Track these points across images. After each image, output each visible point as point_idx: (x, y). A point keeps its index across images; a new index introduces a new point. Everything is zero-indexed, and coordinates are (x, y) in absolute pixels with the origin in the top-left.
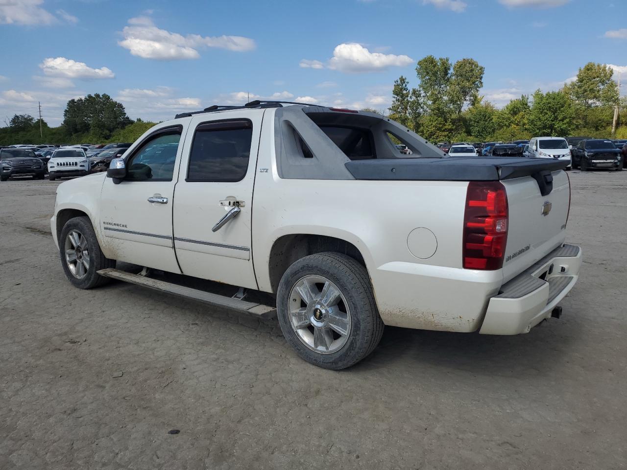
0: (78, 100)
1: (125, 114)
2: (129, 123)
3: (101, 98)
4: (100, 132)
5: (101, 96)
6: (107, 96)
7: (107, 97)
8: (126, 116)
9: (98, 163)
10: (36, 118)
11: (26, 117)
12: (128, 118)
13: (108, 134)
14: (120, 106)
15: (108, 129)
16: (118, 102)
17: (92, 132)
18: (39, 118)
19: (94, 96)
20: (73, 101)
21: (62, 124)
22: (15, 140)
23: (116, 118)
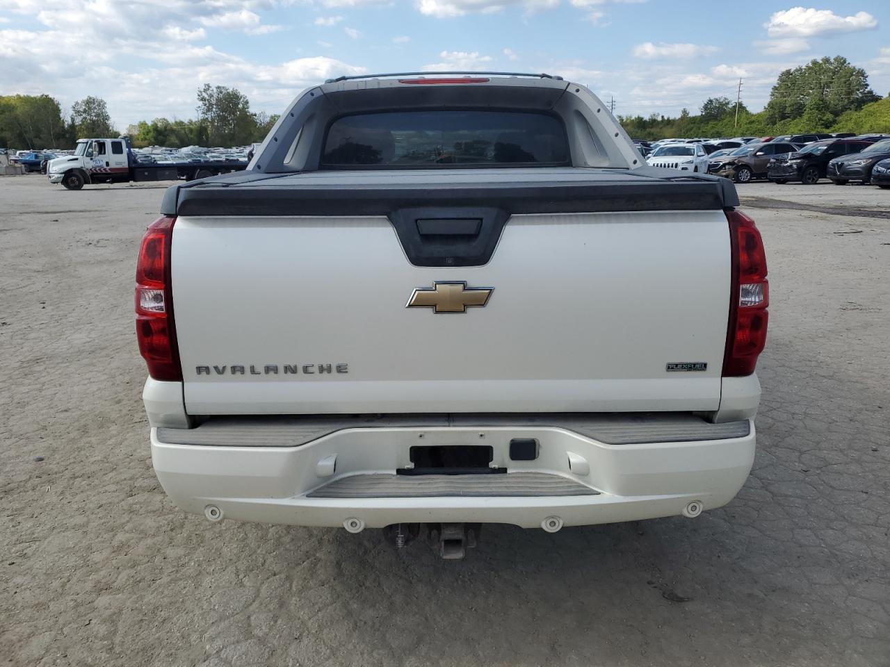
0: (797, 70)
1: (867, 85)
2: (872, 101)
3: (831, 64)
4: (819, 116)
5: (832, 61)
6: (842, 58)
7: (842, 62)
8: (868, 89)
9: (724, 165)
10: (733, 100)
11: (721, 101)
12: (871, 92)
13: (831, 119)
14: (861, 73)
15: (831, 113)
16: (857, 68)
17: (805, 117)
18: (737, 101)
19: (821, 62)
20: (788, 73)
21: (765, 108)
22: (703, 132)
23: (849, 93)
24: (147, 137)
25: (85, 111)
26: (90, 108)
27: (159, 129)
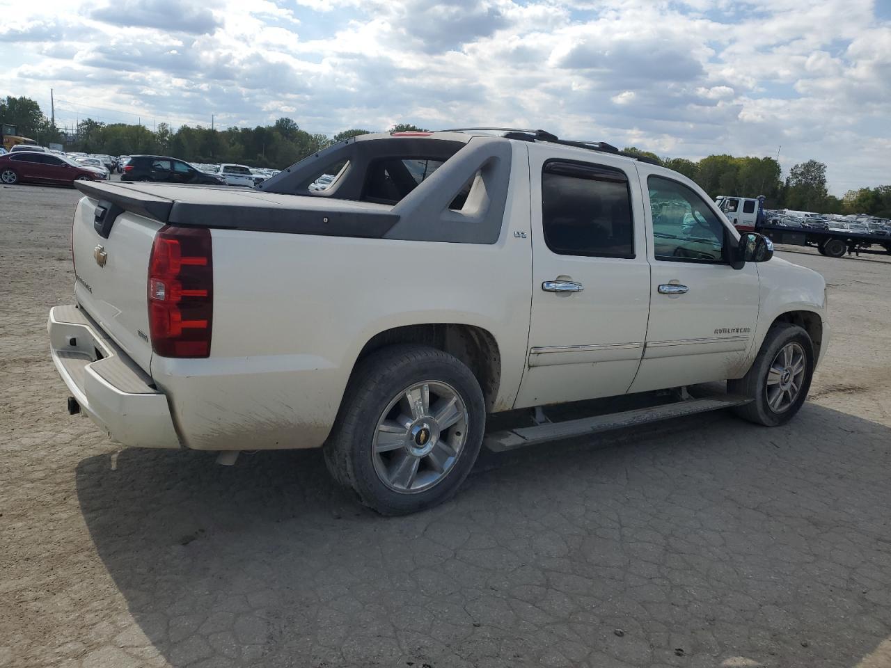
24: (863, 204)
25: (802, 174)
26: (808, 171)
27: (880, 196)
